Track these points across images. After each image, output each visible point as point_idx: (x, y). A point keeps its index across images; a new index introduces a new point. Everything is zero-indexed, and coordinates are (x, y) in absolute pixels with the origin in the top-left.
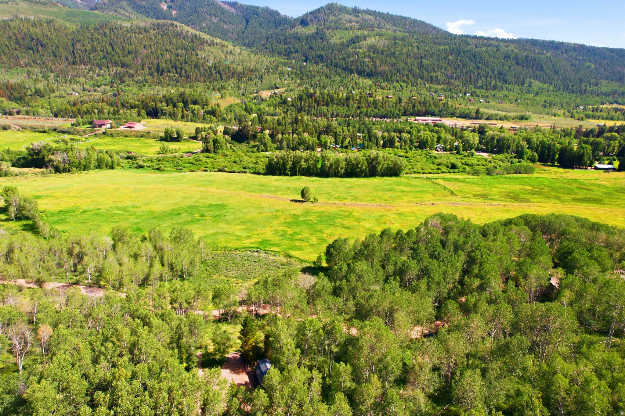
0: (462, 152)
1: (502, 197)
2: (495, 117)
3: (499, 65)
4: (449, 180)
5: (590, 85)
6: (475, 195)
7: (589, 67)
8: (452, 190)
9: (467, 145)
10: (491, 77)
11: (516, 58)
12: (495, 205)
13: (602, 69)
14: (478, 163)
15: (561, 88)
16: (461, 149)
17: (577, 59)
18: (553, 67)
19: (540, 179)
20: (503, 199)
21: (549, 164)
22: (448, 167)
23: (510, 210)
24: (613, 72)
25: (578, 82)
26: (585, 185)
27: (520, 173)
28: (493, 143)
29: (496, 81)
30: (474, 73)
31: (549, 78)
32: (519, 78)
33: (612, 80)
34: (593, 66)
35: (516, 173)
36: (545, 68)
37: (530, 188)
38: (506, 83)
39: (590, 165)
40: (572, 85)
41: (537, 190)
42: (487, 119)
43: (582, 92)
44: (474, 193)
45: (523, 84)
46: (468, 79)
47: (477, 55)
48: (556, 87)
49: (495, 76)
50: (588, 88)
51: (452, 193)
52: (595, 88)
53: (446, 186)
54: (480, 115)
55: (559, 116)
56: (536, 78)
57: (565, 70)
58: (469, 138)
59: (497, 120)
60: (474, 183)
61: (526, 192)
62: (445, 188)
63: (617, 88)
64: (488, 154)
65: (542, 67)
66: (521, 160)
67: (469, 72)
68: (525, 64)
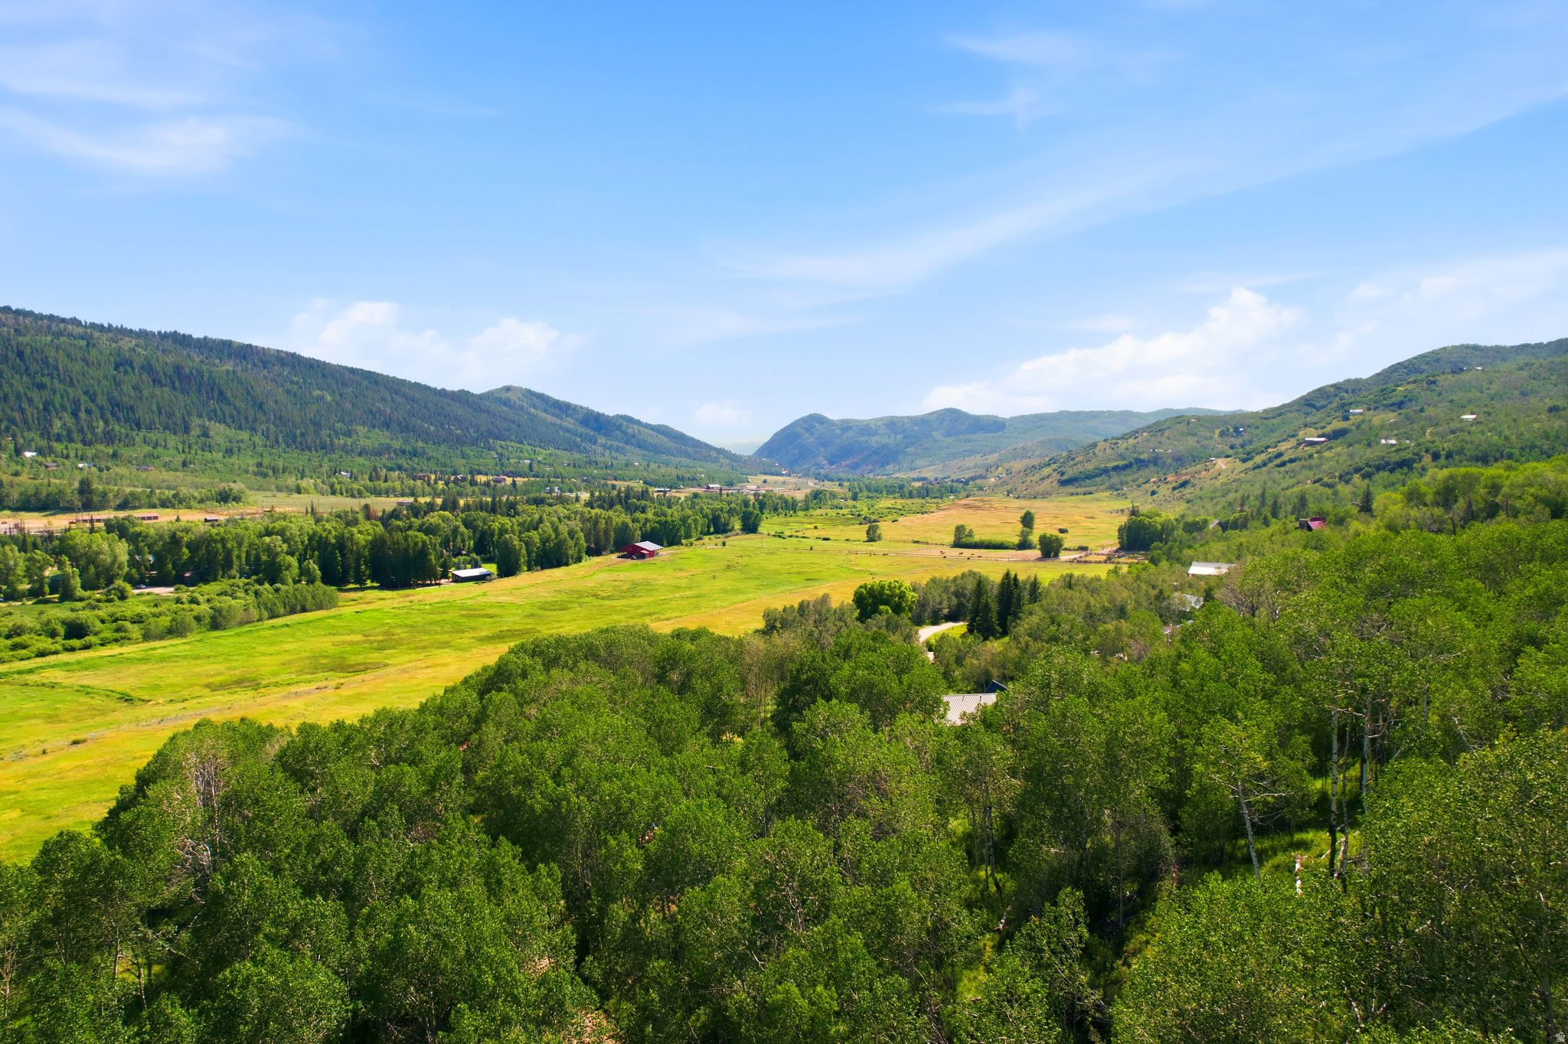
0: (80, 592)
1: (301, 672)
2: (145, 500)
3: (104, 382)
4: (83, 666)
5: (336, 433)
6: (214, 688)
7: (322, 398)
8: (119, 689)
9: (92, 570)
10: (88, 412)
11: (148, 368)
12: (308, 693)
13: (348, 405)
14: (154, 610)
15: (281, 440)
16: (77, 582)
17: (292, 382)
18: (249, 393)
19: (367, 615)
20: (309, 677)
21: (351, 586)
22: (53, 634)
23: (364, 694)
24: (371, 412)
25: (311, 429)
26: (475, 610)
27: (304, 610)
28: (179, 555)
29: (106, 423)
30: (30, 401)
31: (246, 419)
32: (170, 415)
33: (374, 427)
34: (329, 398)
35: (293, 611)
36: (229, 394)
37: (359, 638)
38: (139, 428)
39: (445, 576)
40: (302, 434)
41: (380, 638)
42: (121, 507)
43: (326, 448)
44: (205, 681)
45: (187, 430)
46: (17, 415)
47: (28, 351)
48: (268, 438)
49: (101, 408)
50: (336, 441)
51: (127, 699)
52: (349, 441)
53: (85, 682)
54: (95, 499)
55: (307, 492)
56: (214, 416)
57: (276, 402)
58: (94, 547)
59: (154, 506)
60: (185, 657)
61: (358, 648)
62: (86, 691)
63: (388, 441)
64: (172, 589)
65: (221, 393)
66: (278, 585)
67: (12, 398)
68: (177, 384)
